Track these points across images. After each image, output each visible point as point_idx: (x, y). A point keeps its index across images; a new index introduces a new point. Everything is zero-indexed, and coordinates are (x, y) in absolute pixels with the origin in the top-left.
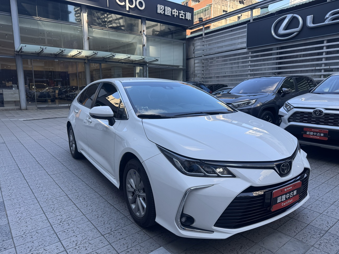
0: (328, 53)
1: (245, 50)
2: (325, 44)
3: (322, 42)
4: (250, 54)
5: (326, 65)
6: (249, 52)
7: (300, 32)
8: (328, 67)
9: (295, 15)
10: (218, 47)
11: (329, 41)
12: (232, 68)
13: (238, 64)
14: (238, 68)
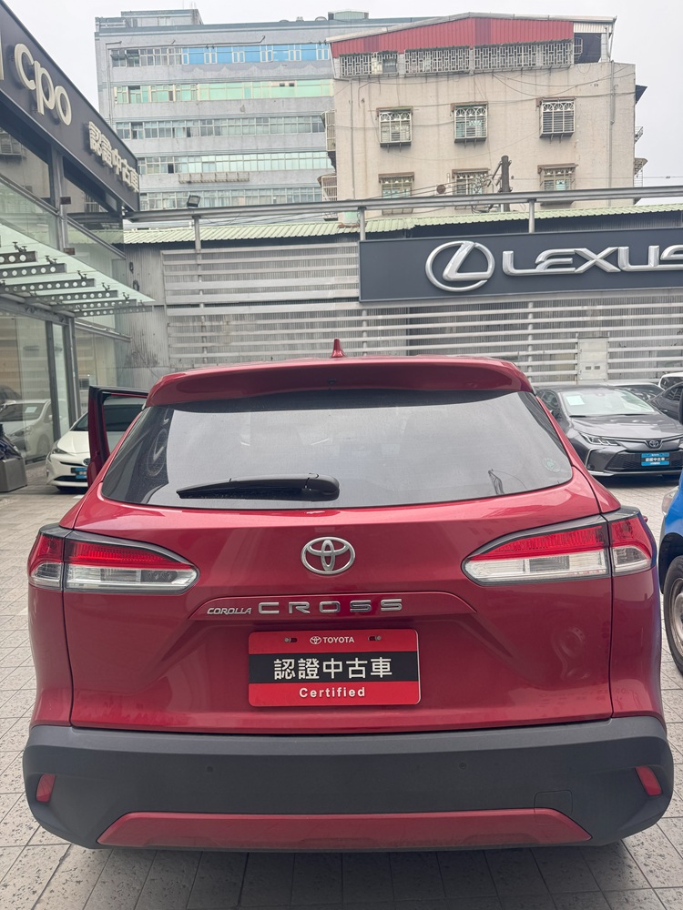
0: (536, 326)
1: (354, 306)
2: (530, 309)
3: (525, 305)
4: (364, 317)
5: (535, 347)
6: (362, 310)
7: (489, 280)
8: (541, 352)
9: (478, 245)
11: (536, 305)
12: (292, 347)
13: (312, 338)
14: (313, 349)
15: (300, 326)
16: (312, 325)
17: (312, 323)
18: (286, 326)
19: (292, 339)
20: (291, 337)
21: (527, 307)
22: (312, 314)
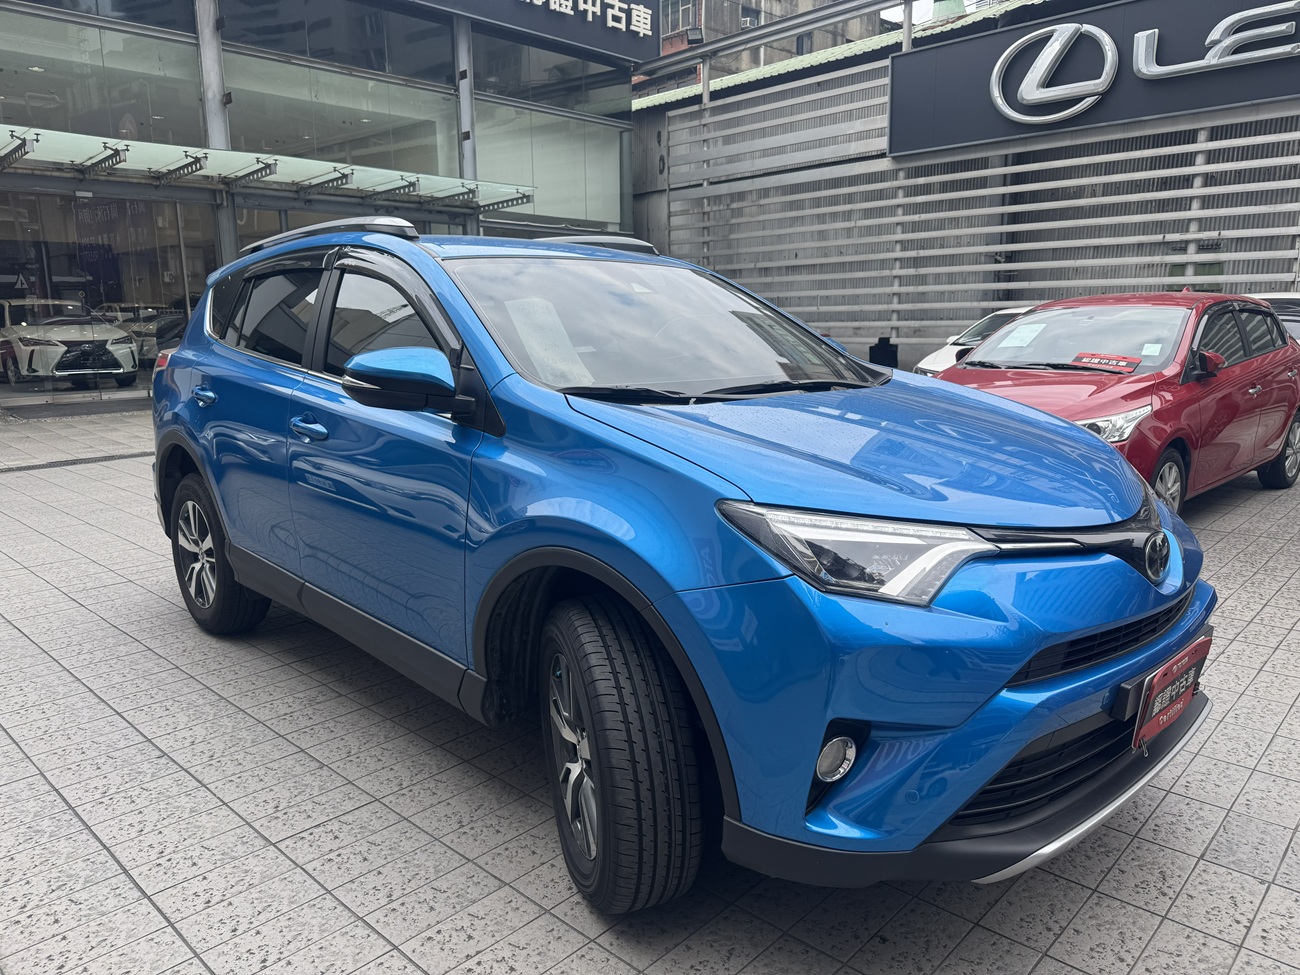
0: (1210, 179)
1: (884, 165)
2: (1203, 145)
3: (1190, 137)
4: (902, 182)
5: (1204, 224)
6: (900, 170)
7: (1105, 96)
8: (1214, 234)
9: (1086, 28)
10: (766, 153)
11: (1215, 134)
12: (822, 235)
13: (849, 220)
14: (849, 237)
15: (834, 201)
16: (850, 199)
17: (850, 195)
18: (817, 203)
19: (824, 223)
20: (821, 218)
21: (1194, 141)
22: (853, 180)
